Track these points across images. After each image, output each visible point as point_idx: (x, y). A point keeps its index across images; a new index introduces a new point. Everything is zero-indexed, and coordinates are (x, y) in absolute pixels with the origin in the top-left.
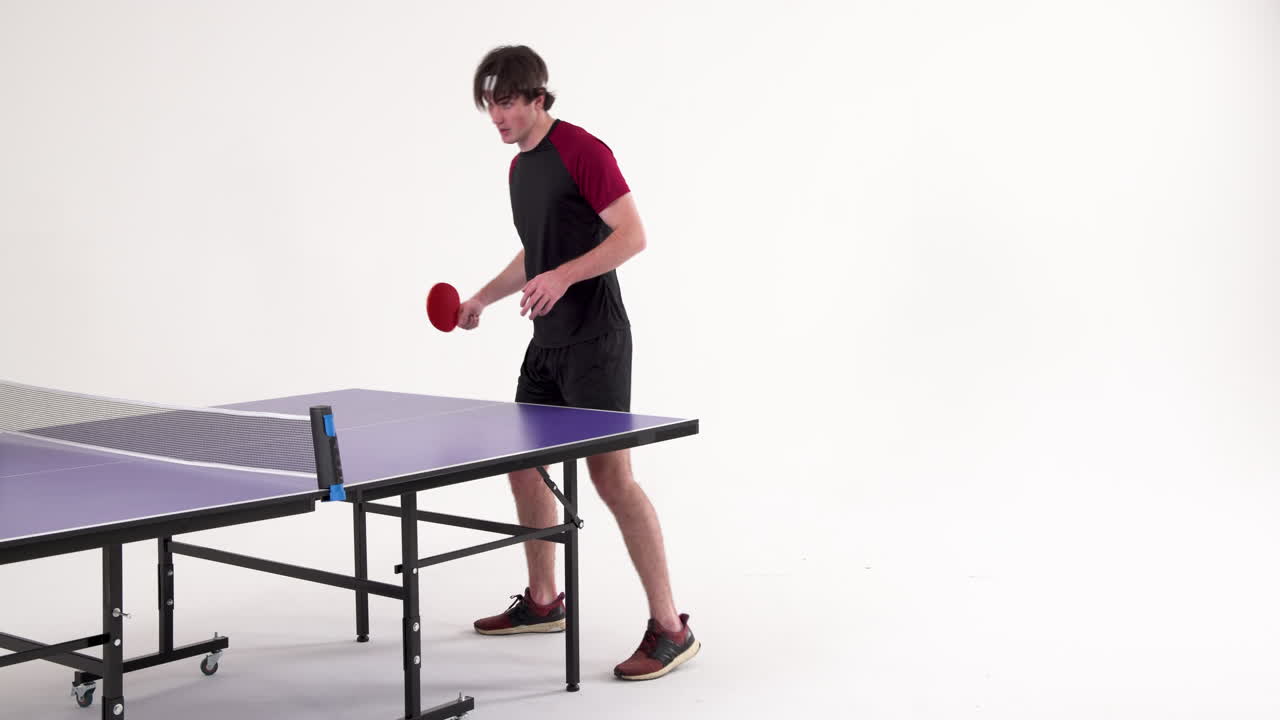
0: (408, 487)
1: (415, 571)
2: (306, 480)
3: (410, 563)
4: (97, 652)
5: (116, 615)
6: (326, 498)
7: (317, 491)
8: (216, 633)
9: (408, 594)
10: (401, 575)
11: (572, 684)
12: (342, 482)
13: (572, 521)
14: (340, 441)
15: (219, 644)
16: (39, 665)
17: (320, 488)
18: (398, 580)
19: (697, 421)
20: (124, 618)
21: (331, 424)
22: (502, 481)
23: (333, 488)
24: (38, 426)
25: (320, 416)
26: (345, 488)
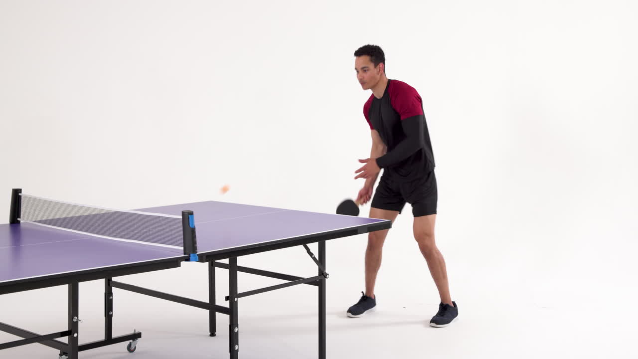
0: (233, 254)
1: (236, 299)
2: (178, 250)
3: (233, 296)
4: (65, 340)
5: (75, 320)
6: (187, 259)
7: (183, 256)
8: (135, 330)
9: (232, 311)
10: (228, 301)
12: (197, 252)
13: (323, 274)
14: (196, 231)
15: (136, 336)
16: (36, 346)
17: (185, 254)
18: (227, 304)
20: (79, 322)
21: (193, 221)
23: (191, 255)
24: (43, 219)
25: (187, 216)
26: (198, 255)
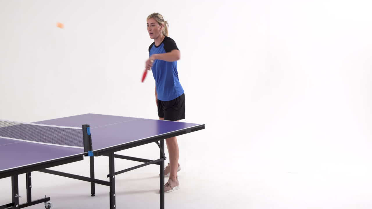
1: (114, 177)
2: (80, 149)
3: (112, 174)
5: (16, 197)
6: (87, 155)
8: (46, 196)
9: (111, 184)
12: (92, 150)
13: (163, 157)
15: (46, 200)
17: (85, 152)
18: (108, 180)
19: (204, 125)
20: (19, 198)
21: (89, 130)
23: (89, 152)
25: (86, 128)
26: (93, 152)
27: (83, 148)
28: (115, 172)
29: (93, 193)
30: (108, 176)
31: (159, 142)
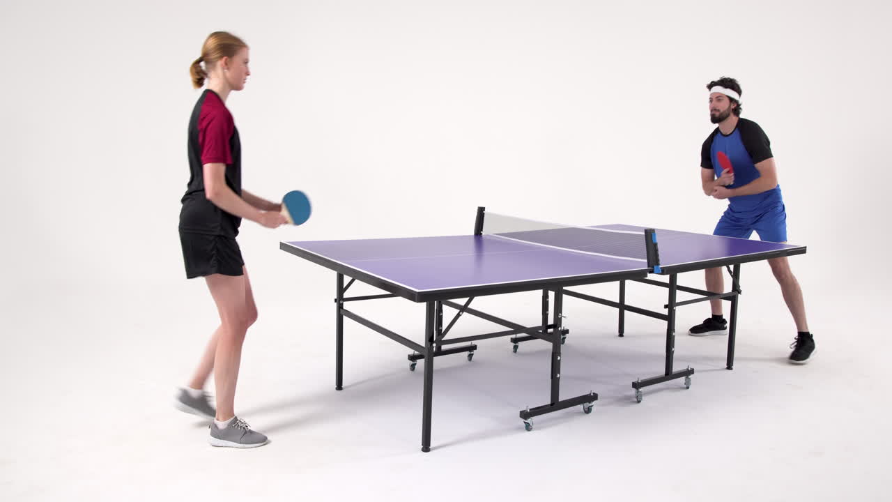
0: (676, 271)
1: (674, 308)
2: (641, 263)
3: (671, 305)
5: (559, 316)
6: (653, 271)
8: (564, 327)
9: (670, 319)
10: (667, 309)
11: (729, 367)
12: (658, 264)
13: (736, 291)
14: (659, 247)
15: (565, 332)
17: (648, 267)
18: (666, 312)
19: (806, 247)
21: (655, 237)
22: (702, 273)
23: (655, 267)
25: (650, 233)
26: (660, 268)
27: (646, 261)
28: (677, 302)
29: (621, 333)
30: (666, 306)
31: (732, 267)
